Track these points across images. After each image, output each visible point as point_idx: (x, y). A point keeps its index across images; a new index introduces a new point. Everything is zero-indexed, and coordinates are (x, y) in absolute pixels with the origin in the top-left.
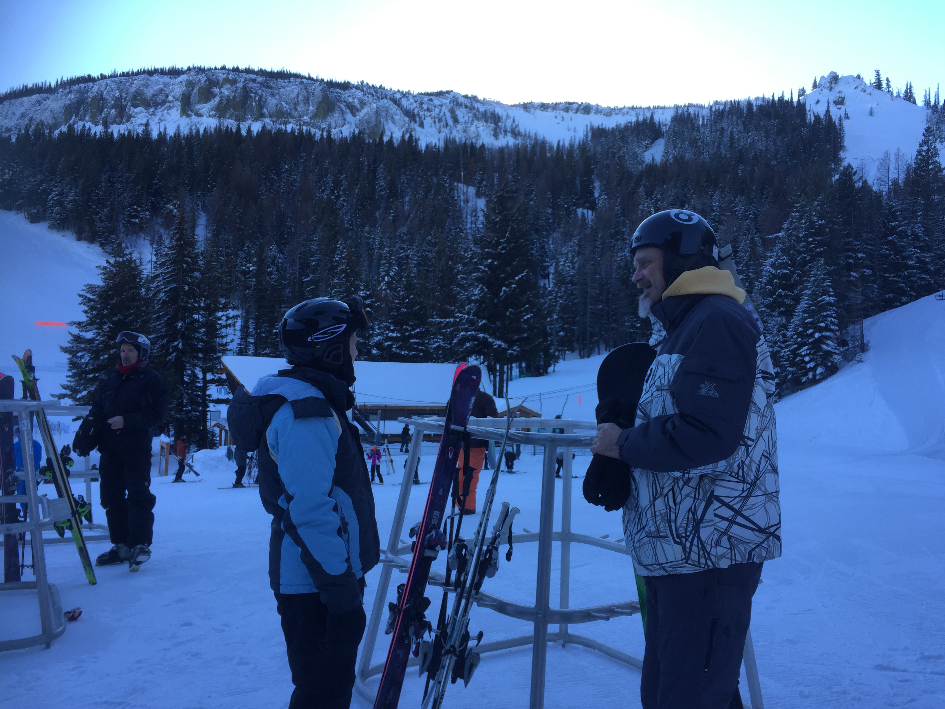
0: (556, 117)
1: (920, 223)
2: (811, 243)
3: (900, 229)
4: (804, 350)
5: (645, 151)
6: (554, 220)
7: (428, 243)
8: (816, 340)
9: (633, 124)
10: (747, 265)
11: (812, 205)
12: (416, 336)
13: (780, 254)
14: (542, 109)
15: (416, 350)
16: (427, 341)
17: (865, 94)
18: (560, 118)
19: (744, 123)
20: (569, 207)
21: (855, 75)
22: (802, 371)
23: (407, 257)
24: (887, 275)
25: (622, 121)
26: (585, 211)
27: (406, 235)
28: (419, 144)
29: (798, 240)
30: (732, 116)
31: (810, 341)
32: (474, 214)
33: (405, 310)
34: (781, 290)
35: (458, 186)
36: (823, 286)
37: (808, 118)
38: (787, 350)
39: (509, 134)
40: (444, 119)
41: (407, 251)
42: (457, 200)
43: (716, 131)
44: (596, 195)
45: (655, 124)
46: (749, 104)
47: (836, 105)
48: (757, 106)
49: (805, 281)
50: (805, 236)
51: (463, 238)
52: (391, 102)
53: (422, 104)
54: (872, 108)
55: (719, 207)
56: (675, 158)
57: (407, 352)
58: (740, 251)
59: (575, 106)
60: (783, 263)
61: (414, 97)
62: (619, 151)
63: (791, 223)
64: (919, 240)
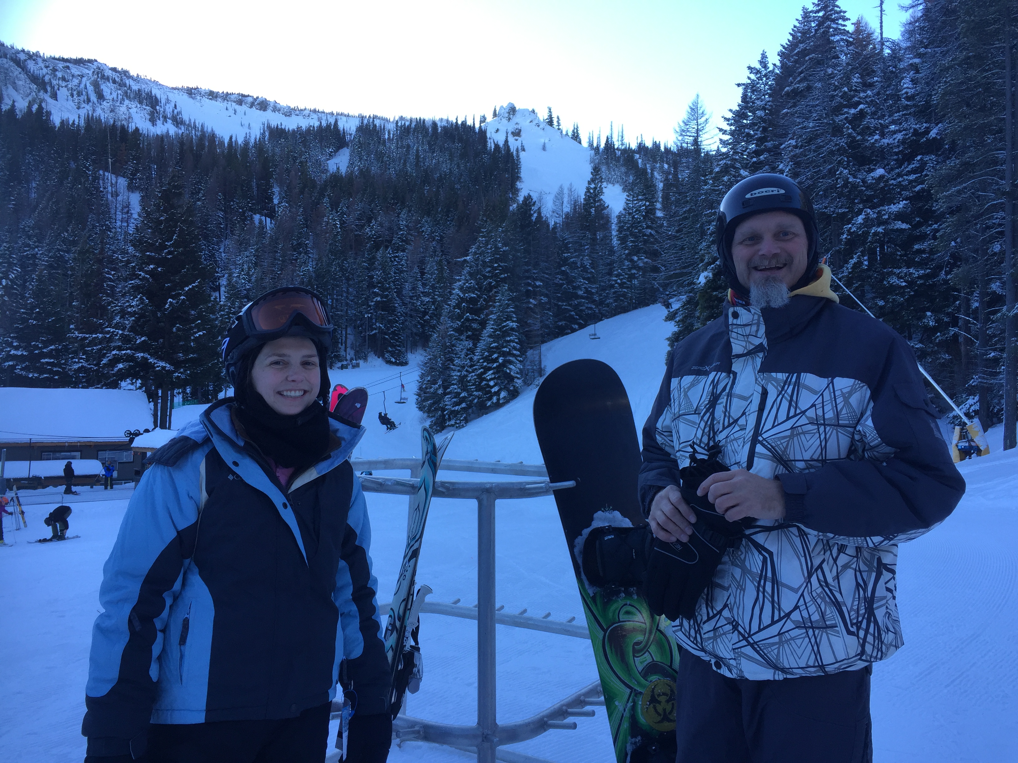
0: (227, 109)
1: (587, 256)
2: (496, 269)
3: (572, 260)
4: (489, 375)
5: (329, 159)
6: (226, 225)
7: (63, 241)
8: (500, 364)
9: (316, 128)
10: (433, 287)
11: (497, 230)
12: (49, 355)
13: (468, 277)
14: (210, 97)
15: (50, 372)
16: (63, 361)
17: (539, 128)
18: (231, 112)
19: (429, 143)
20: (244, 212)
21: (531, 109)
22: (487, 396)
23: (34, 256)
24: (560, 303)
25: (304, 124)
26: (263, 218)
27: (33, 229)
28: (51, 119)
29: (485, 264)
30: (418, 133)
31: (495, 365)
32: (126, 210)
33: (35, 322)
34: (468, 314)
35: (104, 175)
36: (507, 312)
37: (489, 146)
38: (473, 374)
39: (170, 121)
40: (84, 93)
41: (34, 249)
42: (102, 192)
43: (402, 147)
44: (276, 201)
45: (339, 131)
46: (434, 124)
47: (514, 136)
48: (441, 127)
49: (491, 306)
50: (491, 261)
51: (111, 238)
52: (12, 63)
53: (55, 70)
54: (545, 144)
55: (407, 226)
56: (361, 171)
57: (36, 375)
58: (426, 273)
59: (250, 100)
60: (470, 287)
61: (44, 60)
62: (301, 155)
63: (479, 248)
64: (587, 272)
